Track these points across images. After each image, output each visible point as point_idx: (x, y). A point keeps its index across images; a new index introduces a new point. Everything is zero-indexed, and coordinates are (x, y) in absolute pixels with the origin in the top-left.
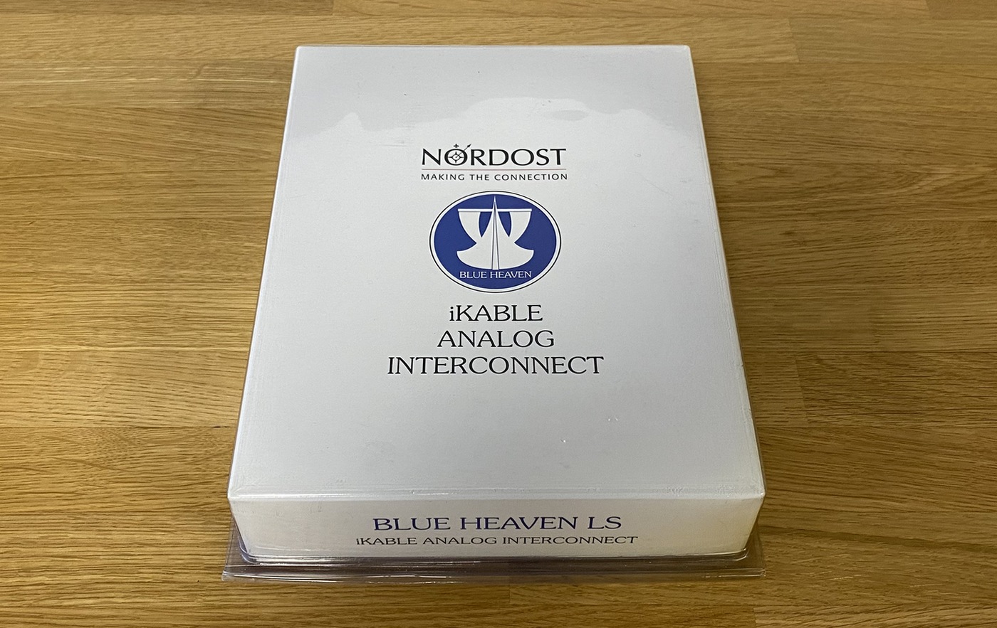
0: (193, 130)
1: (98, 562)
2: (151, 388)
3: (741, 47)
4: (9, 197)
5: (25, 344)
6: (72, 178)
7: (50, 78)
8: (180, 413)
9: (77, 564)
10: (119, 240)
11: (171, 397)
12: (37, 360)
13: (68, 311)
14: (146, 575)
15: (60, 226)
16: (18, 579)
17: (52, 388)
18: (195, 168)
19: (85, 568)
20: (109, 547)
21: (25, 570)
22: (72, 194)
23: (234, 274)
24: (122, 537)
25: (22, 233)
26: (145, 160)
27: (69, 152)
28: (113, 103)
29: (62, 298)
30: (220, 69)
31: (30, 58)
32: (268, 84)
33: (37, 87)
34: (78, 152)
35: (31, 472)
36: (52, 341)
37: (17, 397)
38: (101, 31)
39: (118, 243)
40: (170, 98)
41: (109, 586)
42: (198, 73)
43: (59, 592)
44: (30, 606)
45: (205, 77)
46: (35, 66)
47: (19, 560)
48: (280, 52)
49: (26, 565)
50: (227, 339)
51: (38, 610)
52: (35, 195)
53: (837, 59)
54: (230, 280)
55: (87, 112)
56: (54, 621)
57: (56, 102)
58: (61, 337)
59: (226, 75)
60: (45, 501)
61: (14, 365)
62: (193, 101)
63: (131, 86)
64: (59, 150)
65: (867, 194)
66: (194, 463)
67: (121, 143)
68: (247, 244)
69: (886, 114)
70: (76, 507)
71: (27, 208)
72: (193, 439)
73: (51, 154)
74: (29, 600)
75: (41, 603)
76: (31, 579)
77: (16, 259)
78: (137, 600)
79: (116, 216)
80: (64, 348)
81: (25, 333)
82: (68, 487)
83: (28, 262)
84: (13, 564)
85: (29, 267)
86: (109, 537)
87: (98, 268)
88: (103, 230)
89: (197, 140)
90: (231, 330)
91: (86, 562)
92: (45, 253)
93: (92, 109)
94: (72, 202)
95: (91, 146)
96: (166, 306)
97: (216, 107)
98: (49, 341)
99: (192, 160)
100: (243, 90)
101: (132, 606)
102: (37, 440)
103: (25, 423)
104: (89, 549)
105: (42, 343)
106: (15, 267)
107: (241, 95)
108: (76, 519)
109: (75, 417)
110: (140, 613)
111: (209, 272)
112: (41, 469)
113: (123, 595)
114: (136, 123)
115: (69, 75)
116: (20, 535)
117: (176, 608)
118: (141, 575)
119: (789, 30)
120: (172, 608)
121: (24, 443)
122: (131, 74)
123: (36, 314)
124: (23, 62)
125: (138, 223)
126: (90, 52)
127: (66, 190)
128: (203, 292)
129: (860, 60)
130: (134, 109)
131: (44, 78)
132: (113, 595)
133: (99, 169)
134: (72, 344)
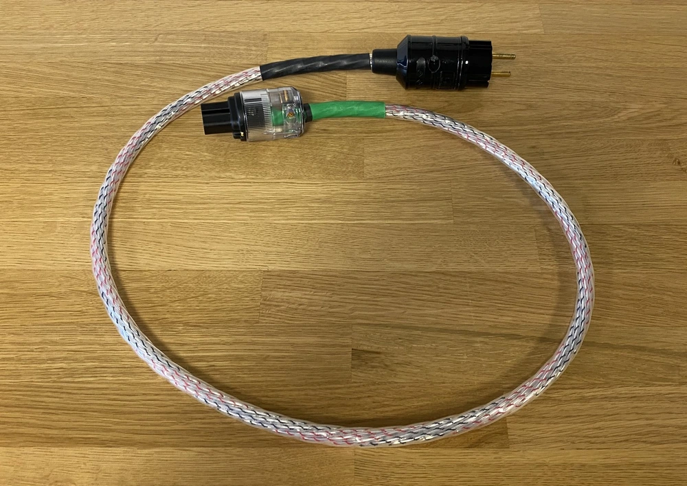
0: (152, 78)
1: (96, 355)
2: (128, 245)
3: (507, 23)
4: (36, 121)
5: (48, 217)
6: (76, 109)
7: (61, 43)
8: (146, 261)
9: (83, 356)
10: (107, 149)
11: (140, 251)
12: (56, 227)
13: (75, 196)
14: (126, 363)
15: (69, 141)
16: (48, 365)
17: (65, 245)
18: (154, 103)
19: (88, 358)
20: (103, 346)
21: (51, 360)
22: (76, 120)
23: (180, 172)
24: (111, 339)
25: (44, 145)
26: (122, 97)
27: (74, 91)
28: (102, 60)
29: (70, 187)
30: (170, 37)
31: (47, 29)
32: (200, 47)
33: (53, 48)
34: (80, 92)
35: (54, 298)
36: (65, 215)
37: (44, 251)
38: (93, 11)
39: (106, 151)
40: (138, 56)
41: (103, 369)
42: (156, 39)
43: (72, 373)
44: (54, 382)
45: (161, 42)
46: (51, 34)
47: (47, 353)
48: (208, 26)
49: (52, 357)
50: (176, 214)
51: (60, 384)
52: (52, 120)
53: (568, 32)
54: (177, 176)
55: (85, 65)
56: (70, 391)
57: (65, 59)
58: (71, 212)
59: (173, 41)
60: (62, 316)
61: (42, 230)
62: (153, 58)
63: (112, 48)
64: (67, 90)
65: (585, 122)
66: (155, 293)
67: (107, 86)
68: (188, 153)
69: (598, 68)
70: (82, 320)
71: (48, 129)
72: (154, 278)
73: (62, 93)
74: (54, 378)
75: (62, 380)
76: (55, 365)
77: (42, 162)
78: (121, 378)
79: (104, 134)
80: (73, 219)
81: (48, 210)
82: (77, 308)
83: (49, 163)
84: (44, 356)
85: (50, 167)
86: (103, 339)
87: (94, 168)
88: (96, 143)
89: (155, 84)
90: (178, 209)
91: (89, 355)
92: (59, 158)
93: (88, 63)
94: (77, 125)
95: (88, 88)
96: (137, 192)
97: (168, 62)
98: (63, 215)
99: (151, 98)
100: (185, 51)
101: (117, 382)
102: (57, 279)
103: (49, 267)
104: (90, 346)
105: (59, 216)
106: (41, 167)
107: (183, 54)
108: (81, 327)
109: (81, 263)
110: (122, 386)
111: (163, 170)
112: (60, 296)
113: (111, 375)
114: (116, 72)
115: (73, 41)
116: (48, 338)
117: (145, 384)
118: (123, 363)
119: (538, 11)
120: (142, 383)
121: (49, 280)
122: (113, 40)
123: (55, 198)
124: (43, 31)
125: (118, 139)
126: (86, 25)
127: (72, 117)
128: (160, 184)
129: (584, 32)
130: (114, 63)
131: (56, 43)
132: (105, 375)
133: (93, 103)
134: (77, 217)
